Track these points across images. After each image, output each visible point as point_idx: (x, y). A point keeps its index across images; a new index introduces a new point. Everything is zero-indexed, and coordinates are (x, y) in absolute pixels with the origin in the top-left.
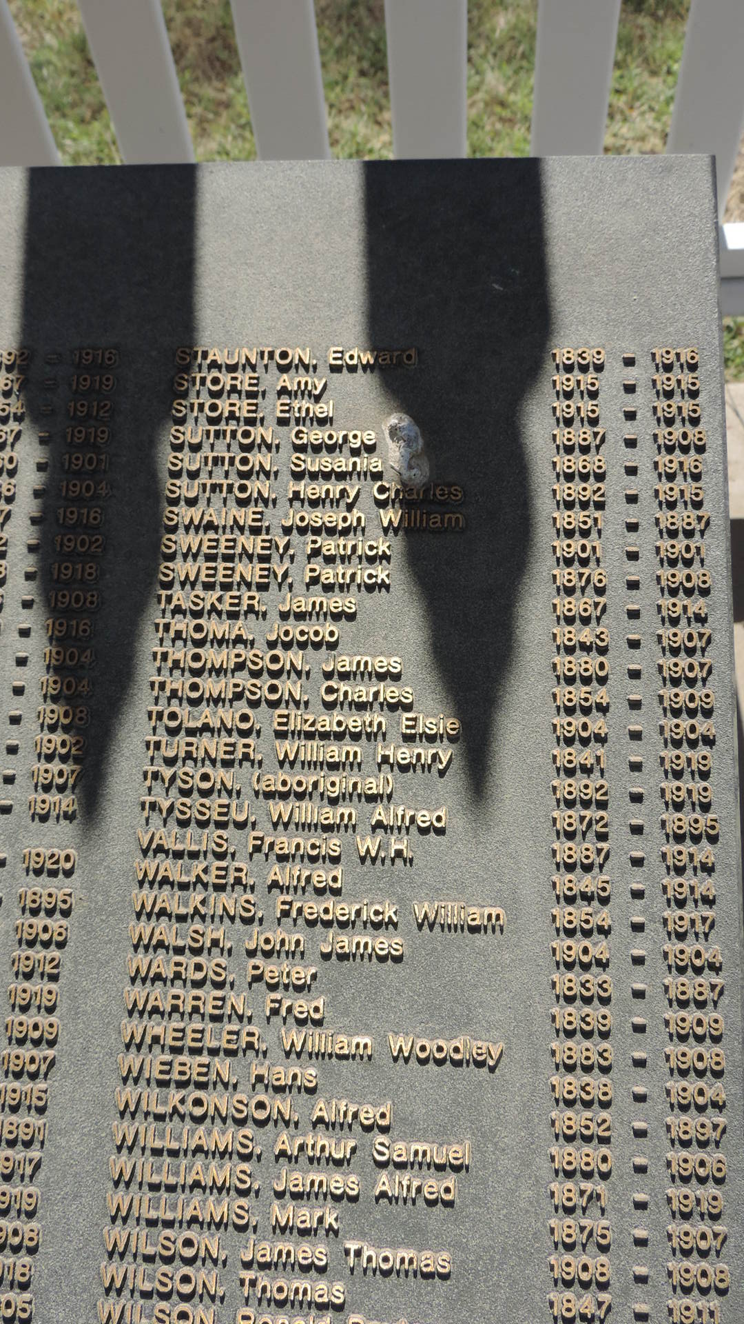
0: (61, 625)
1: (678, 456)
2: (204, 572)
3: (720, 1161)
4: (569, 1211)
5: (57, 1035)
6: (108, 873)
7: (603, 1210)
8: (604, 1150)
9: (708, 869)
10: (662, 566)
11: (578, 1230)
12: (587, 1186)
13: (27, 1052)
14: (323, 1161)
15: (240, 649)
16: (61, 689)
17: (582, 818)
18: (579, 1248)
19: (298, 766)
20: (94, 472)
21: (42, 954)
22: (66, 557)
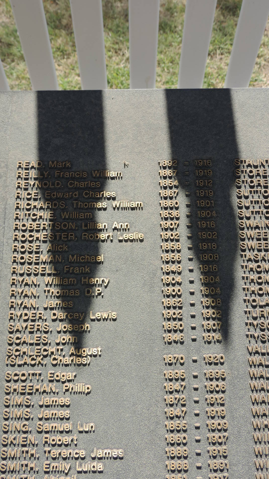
0: (206, 267)
2: (257, 245)
5: (227, 427)
6: (238, 363)
13: (217, 434)
16: (209, 292)
20: (209, 207)
21: (217, 396)
22: (203, 241)
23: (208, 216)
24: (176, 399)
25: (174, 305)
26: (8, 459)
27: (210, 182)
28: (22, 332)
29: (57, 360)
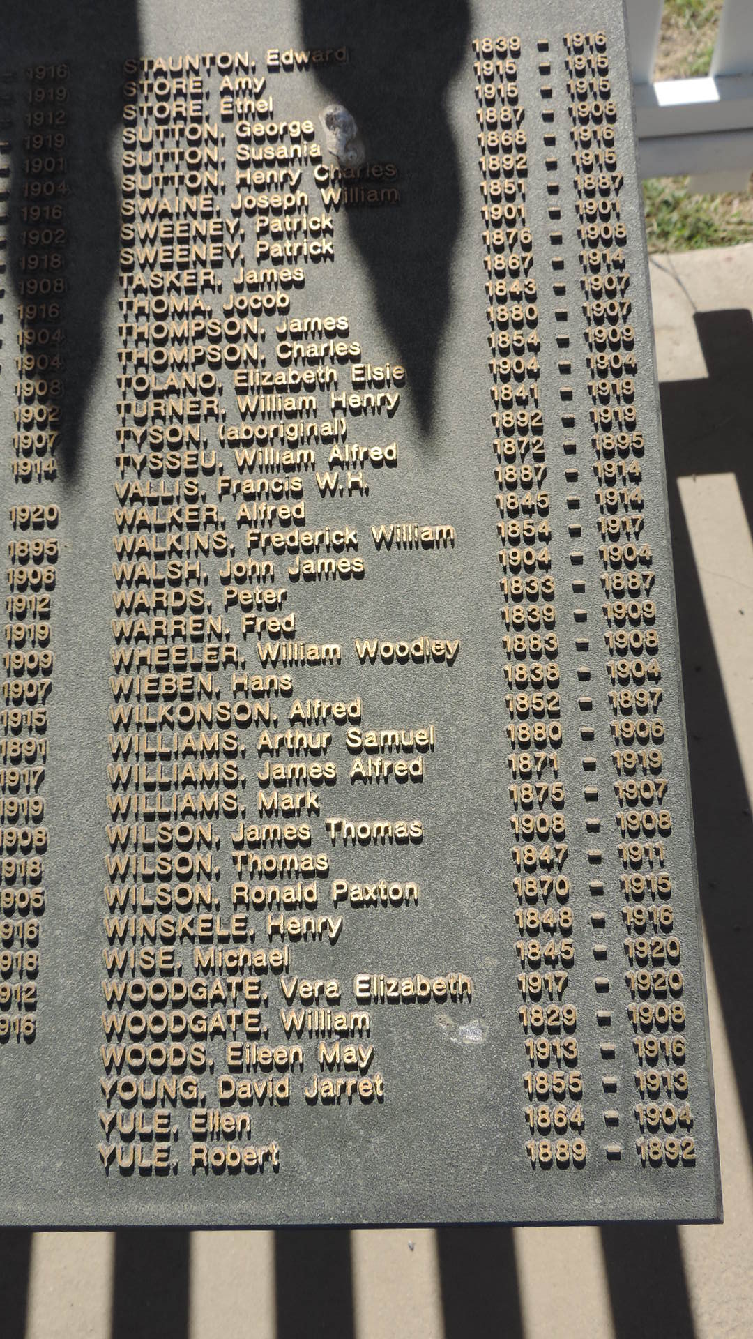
0: (31, 309)
1: (591, 126)
2: (161, 254)
3: (658, 724)
4: (526, 776)
5: (52, 665)
6: (89, 522)
7: (556, 773)
8: (554, 723)
9: (636, 479)
10: (582, 222)
11: (535, 792)
12: (542, 754)
13: (25, 681)
14: (302, 753)
15: (199, 319)
16: (35, 366)
17: (520, 443)
18: (536, 807)
19: (259, 417)
20: (52, 173)
21: (33, 596)
22: (31, 250)
23: (48, 194)
27: (60, 114)
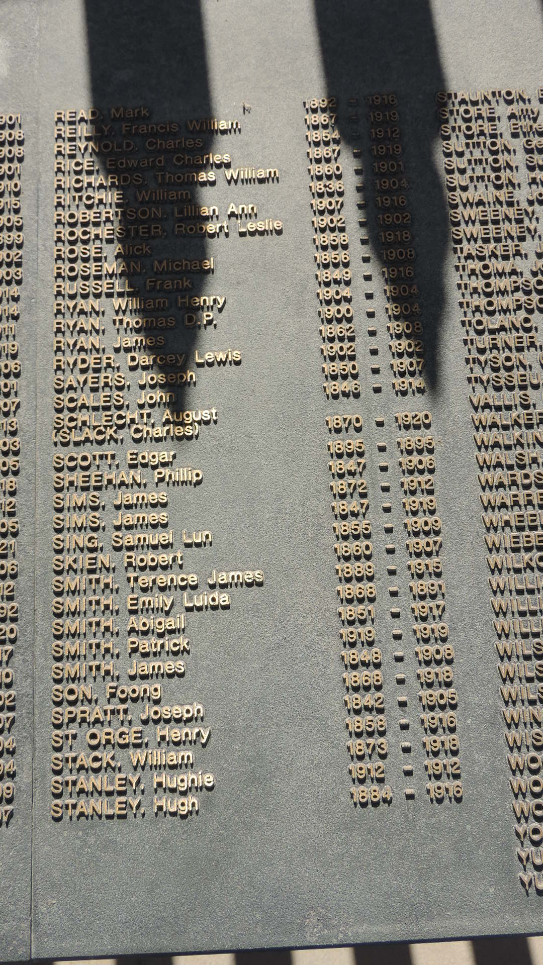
0: (393, 271)
2: (481, 232)
5: (441, 528)
6: (454, 424)
13: (422, 540)
15: (514, 278)
16: (401, 312)
20: (395, 173)
21: (421, 478)
22: (388, 227)
23: (394, 188)
24: (350, 485)
25: (340, 335)
26: (65, 594)
27: (396, 130)
28: (79, 390)
29: (141, 431)
